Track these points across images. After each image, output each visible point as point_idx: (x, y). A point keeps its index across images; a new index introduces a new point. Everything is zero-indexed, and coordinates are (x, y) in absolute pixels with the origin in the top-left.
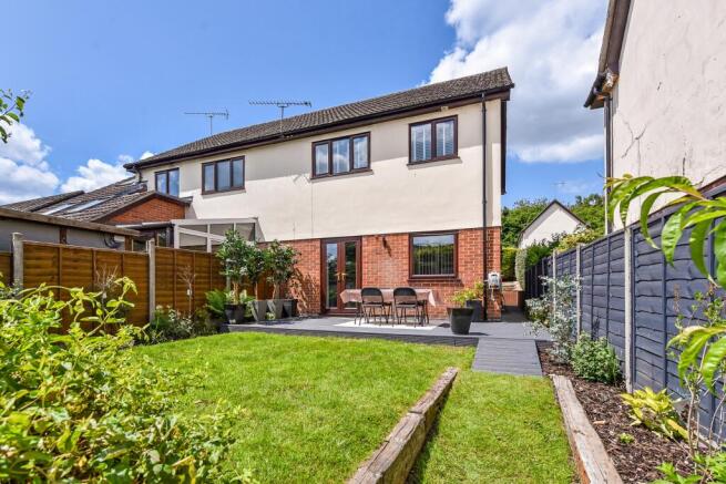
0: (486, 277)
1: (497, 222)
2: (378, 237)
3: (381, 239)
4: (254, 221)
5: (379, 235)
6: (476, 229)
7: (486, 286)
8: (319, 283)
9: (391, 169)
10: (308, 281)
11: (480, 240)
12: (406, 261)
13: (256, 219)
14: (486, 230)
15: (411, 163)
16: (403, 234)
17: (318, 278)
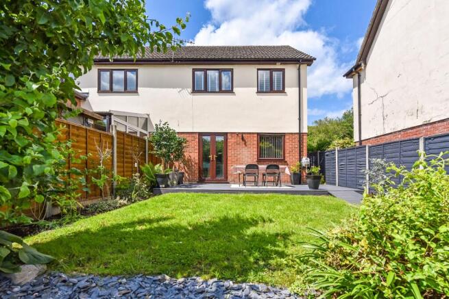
0: (300, 160)
1: (305, 130)
2: (238, 134)
3: (240, 135)
4: (147, 116)
5: (239, 133)
6: (295, 133)
7: (301, 165)
8: (197, 161)
9: (246, 93)
10: (189, 160)
11: (297, 140)
12: (255, 149)
13: (148, 115)
14: (300, 135)
15: (258, 92)
16: (253, 133)
17: (197, 158)
